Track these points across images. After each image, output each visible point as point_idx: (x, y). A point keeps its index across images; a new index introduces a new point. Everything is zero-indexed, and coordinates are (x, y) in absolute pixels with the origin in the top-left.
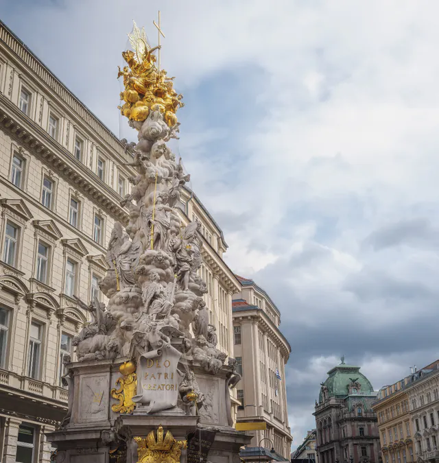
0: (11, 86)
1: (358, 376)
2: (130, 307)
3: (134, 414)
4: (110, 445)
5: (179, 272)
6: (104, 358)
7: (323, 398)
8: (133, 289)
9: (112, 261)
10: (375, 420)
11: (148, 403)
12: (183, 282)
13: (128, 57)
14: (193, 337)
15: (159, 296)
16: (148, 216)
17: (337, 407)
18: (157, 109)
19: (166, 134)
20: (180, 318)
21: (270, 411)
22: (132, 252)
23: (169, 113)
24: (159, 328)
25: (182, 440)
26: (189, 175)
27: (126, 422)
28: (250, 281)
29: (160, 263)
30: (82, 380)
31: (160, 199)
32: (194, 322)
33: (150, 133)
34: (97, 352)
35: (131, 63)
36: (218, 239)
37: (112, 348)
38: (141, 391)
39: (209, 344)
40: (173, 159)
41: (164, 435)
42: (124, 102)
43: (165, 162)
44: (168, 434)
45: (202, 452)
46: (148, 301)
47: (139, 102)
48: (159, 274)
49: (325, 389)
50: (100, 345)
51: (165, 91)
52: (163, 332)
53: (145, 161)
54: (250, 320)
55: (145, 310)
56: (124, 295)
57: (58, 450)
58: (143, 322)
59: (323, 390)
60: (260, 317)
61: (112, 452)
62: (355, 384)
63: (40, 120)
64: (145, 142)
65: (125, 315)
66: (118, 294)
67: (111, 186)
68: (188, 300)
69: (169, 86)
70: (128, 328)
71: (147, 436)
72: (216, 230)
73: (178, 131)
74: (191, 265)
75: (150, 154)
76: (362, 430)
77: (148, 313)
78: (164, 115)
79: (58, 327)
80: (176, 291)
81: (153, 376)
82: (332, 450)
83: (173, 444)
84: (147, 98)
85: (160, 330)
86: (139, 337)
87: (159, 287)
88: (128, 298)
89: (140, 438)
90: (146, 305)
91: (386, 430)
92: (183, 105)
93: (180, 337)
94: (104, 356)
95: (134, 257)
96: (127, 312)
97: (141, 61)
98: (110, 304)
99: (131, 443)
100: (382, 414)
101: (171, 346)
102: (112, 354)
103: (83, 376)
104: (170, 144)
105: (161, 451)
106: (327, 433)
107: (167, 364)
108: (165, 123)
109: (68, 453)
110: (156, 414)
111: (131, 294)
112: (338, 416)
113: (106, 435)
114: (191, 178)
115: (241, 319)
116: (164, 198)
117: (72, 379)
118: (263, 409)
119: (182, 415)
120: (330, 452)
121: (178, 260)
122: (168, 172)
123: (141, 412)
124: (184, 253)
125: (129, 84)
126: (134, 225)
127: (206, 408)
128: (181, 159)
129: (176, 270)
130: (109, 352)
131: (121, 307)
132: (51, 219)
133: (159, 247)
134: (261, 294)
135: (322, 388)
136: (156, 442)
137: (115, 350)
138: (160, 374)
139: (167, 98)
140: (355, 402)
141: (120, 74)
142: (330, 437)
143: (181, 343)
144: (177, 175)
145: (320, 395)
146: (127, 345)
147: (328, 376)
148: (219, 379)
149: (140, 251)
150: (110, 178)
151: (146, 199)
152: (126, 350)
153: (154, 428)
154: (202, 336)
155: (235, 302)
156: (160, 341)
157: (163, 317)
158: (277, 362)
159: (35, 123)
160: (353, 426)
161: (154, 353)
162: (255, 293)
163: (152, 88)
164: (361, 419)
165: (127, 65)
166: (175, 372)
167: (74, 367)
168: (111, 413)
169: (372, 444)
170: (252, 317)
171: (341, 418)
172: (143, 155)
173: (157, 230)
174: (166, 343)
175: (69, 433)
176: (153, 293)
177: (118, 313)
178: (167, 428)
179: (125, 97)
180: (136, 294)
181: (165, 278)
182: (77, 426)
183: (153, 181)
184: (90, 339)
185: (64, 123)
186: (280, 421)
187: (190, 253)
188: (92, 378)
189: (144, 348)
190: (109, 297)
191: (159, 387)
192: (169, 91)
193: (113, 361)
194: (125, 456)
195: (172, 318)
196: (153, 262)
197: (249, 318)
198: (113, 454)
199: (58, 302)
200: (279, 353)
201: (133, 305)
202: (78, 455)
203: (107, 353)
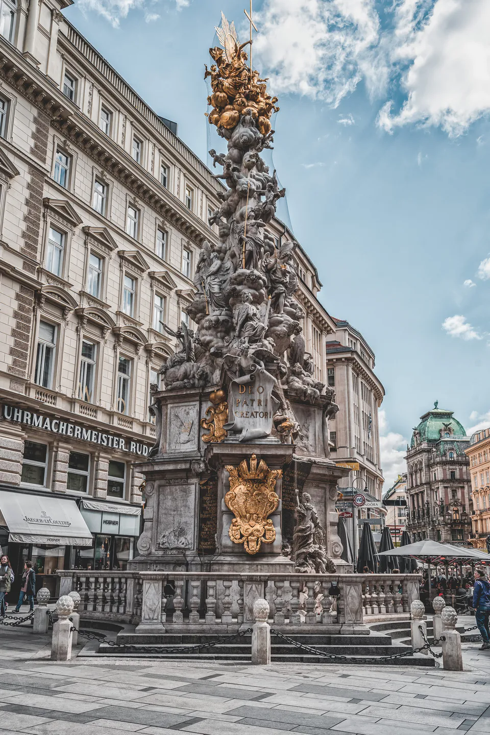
0: (90, 103)
1: (451, 421)
2: (221, 332)
3: (225, 442)
4: (199, 475)
5: (274, 294)
6: (193, 386)
7: (415, 442)
8: (223, 313)
9: (201, 284)
10: (467, 464)
11: (240, 431)
12: (278, 305)
13: (216, 54)
14: (288, 365)
15: (251, 319)
16: (240, 232)
17: (429, 451)
18: (248, 113)
19: (259, 142)
20: (274, 342)
21: (363, 453)
22: (222, 273)
23: (261, 119)
24: (251, 351)
25: (276, 469)
26: (284, 189)
27: (216, 451)
28: (345, 322)
29: (252, 283)
30: (170, 409)
31: (253, 214)
32: (289, 350)
33: (241, 141)
34: (186, 381)
35: (219, 61)
36: (312, 277)
37: (201, 376)
38: (232, 419)
39: (306, 373)
40: (267, 171)
41: (258, 464)
42: (212, 108)
43: (257, 175)
44: (262, 463)
45: (298, 483)
46: (240, 323)
47: (229, 107)
48: (252, 295)
49: (418, 433)
50: (188, 373)
51: (258, 94)
52: (257, 357)
53: (236, 173)
54: (343, 362)
55: (237, 333)
56: (213, 318)
57: (146, 481)
58: (235, 346)
59: (415, 434)
60: (354, 359)
61: (202, 483)
62: (448, 430)
63: (123, 142)
64: (235, 152)
65: (215, 341)
66: (207, 318)
67: (200, 217)
68: (282, 325)
69: (263, 88)
70: (218, 354)
71: (239, 464)
72: (310, 268)
73: (272, 140)
74: (286, 287)
75: (241, 166)
76: (453, 474)
77: (239, 337)
78: (257, 120)
79: (147, 363)
80: (270, 314)
81: (246, 403)
82: (422, 493)
83: (267, 474)
84: (237, 101)
85: (253, 354)
86: (231, 361)
87: (252, 309)
88: (217, 321)
89: (232, 467)
90: (238, 328)
91: (478, 474)
92: (277, 110)
93: (275, 362)
94: (193, 384)
95: (224, 278)
96: (217, 337)
97: (230, 60)
98: (199, 330)
99: (222, 472)
100: (474, 458)
101: (265, 371)
102: (201, 382)
103: (172, 405)
104: (263, 155)
105: (253, 481)
106: (418, 475)
107: (261, 390)
108: (257, 131)
109: (156, 484)
110: (249, 443)
111: (221, 318)
112: (429, 460)
113: (196, 466)
114: (286, 193)
115: (334, 361)
116: (256, 212)
117: (160, 409)
118: (356, 451)
119: (276, 443)
120: (420, 494)
121: (273, 281)
122: (261, 184)
123: (232, 440)
124: (279, 274)
125: (217, 85)
126: (224, 245)
127: (302, 439)
128: (275, 171)
129: (270, 292)
130: (198, 380)
131: (210, 332)
132: (137, 250)
133: (252, 266)
134: (355, 335)
135: (415, 433)
136: (249, 471)
137: (205, 377)
138: (253, 401)
139: (260, 101)
140: (448, 446)
141: (207, 74)
142: (421, 480)
143: (275, 368)
144: (271, 187)
145: (412, 439)
146: (217, 373)
147: (421, 421)
148: (316, 409)
149: (231, 271)
150: (199, 208)
151: (237, 215)
152: (216, 376)
153: (247, 457)
154: (298, 364)
155: (329, 345)
156: (253, 365)
157: (256, 341)
158: (370, 405)
159: (118, 145)
160: (444, 470)
161: (247, 378)
162: (349, 334)
163: (242, 90)
164: (453, 463)
165: (215, 63)
166: (269, 398)
167: (161, 395)
168: (202, 443)
169: (463, 488)
170: (346, 358)
171: (432, 461)
172: (233, 166)
173: (249, 247)
174: (260, 368)
175: (158, 464)
176: (245, 314)
177: (208, 338)
178: (260, 457)
179: (213, 102)
180: (226, 318)
181: (257, 301)
182: (166, 456)
183: (244, 195)
184: (178, 367)
185: (149, 147)
186: (372, 463)
187: (284, 273)
188: (181, 408)
189: (235, 373)
190: (198, 323)
191: (252, 414)
192: (263, 94)
193: (203, 389)
194: (216, 486)
195: (266, 342)
196: (245, 282)
197: (343, 360)
198: (203, 485)
199: (147, 336)
200: (373, 396)
201: (224, 329)
202: (167, 486)
203: (196, 381)
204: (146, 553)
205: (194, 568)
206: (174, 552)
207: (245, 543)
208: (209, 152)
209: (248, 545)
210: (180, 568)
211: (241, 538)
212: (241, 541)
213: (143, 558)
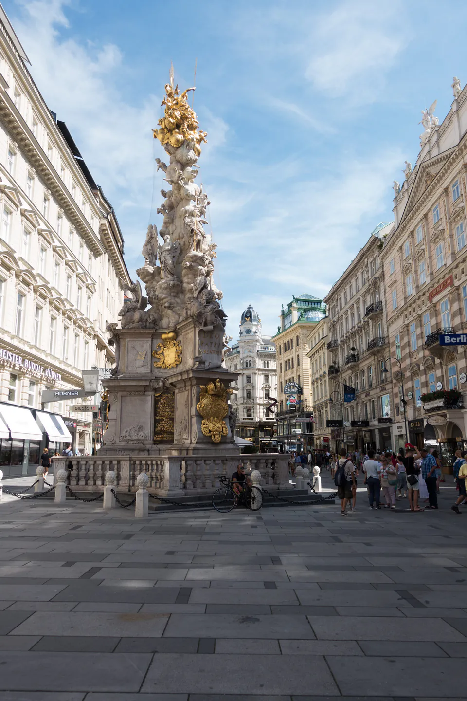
2: (174, 292)
4: (155, 390)
8: (176, 279)
11: (204, 363)
15: (206, 287)
16: (190, 225)
22: (173, 251)
23: (197, 145)
30: (127, 342)
31: (199, 213)
34: (140, 323)
37: (153, 321)
46: (199, 289)
47: (177, 131)
50: (143, 318)
53: (183, 181)
55: (195, 296)
61: (157, 395)
70: (170, 307)
77: (197, 298)
81: (207, 344)
83: (224, 392)
84: (183, 129)
87: (207, 281)
90: (196, 293)
94: (146, 326)
103: (129, 339)
105: (216, 396)
107: (217, 336)
108: (194, 153)
109: (119, 394)
117: (118, 341)
119: (228, 372)
123: (201, 369)
130: (151, 323)
133: (199, 251)
136: (215, 389)
138: (212, 343)
156: (215, 320)
157: (209, 303)
161: (211, 327)
166: (221, 342)
167: (118, 332)
168: (153, 368)
175: (124, 380)
176: (203, 285)
182: (125, 375)
188: (137, 342)
189: (201, 324)
191: (211, 352)
193: (155, 331)
194: (172, 398)
196: (198, 261)
201: (176, 291)
202: (128, 396)
203: (148, 324)
204: (111, 443)
205: (153, 452)
206: (135, 442)
207: (213, 436)
208: (156, 159)
209: (214, 437)
210: (144, 453)
211: (209, 433)
212: (209, 434)
213: (109, 447)
